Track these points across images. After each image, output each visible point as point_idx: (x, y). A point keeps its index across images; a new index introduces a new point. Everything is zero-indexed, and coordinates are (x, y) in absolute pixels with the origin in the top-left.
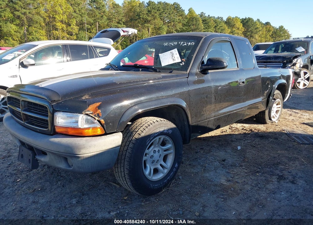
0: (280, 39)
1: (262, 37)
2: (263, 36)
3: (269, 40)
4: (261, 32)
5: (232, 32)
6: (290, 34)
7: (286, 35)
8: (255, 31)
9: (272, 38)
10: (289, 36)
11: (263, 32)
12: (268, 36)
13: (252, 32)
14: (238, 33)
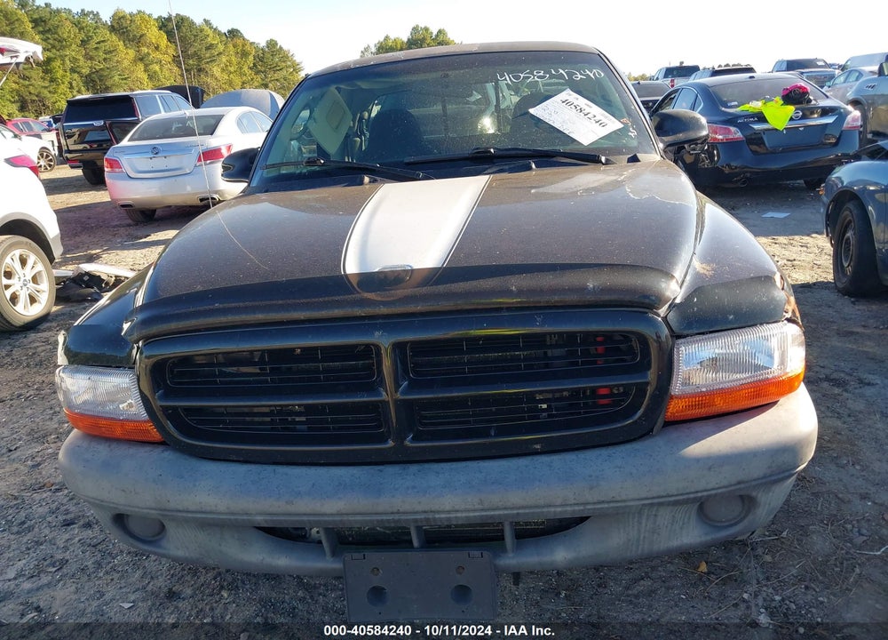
0: (276, 75)
1: (231, 73)
2: (232, 69)
3: (252, 79)
4: (224, 59)
5: (141, 60)
6: (298, 61)
7: (289, 67)
8: (207, 55)
9: (257, 73)
10: (296, 68)
11: (229, 56)
12: (245, 69)
13: (200, 59)
14: (161, 62)
